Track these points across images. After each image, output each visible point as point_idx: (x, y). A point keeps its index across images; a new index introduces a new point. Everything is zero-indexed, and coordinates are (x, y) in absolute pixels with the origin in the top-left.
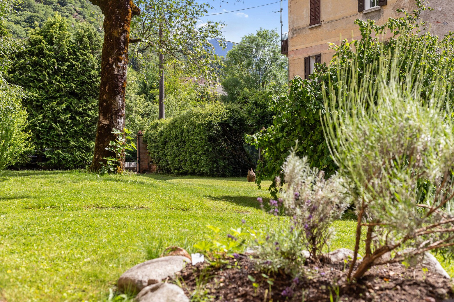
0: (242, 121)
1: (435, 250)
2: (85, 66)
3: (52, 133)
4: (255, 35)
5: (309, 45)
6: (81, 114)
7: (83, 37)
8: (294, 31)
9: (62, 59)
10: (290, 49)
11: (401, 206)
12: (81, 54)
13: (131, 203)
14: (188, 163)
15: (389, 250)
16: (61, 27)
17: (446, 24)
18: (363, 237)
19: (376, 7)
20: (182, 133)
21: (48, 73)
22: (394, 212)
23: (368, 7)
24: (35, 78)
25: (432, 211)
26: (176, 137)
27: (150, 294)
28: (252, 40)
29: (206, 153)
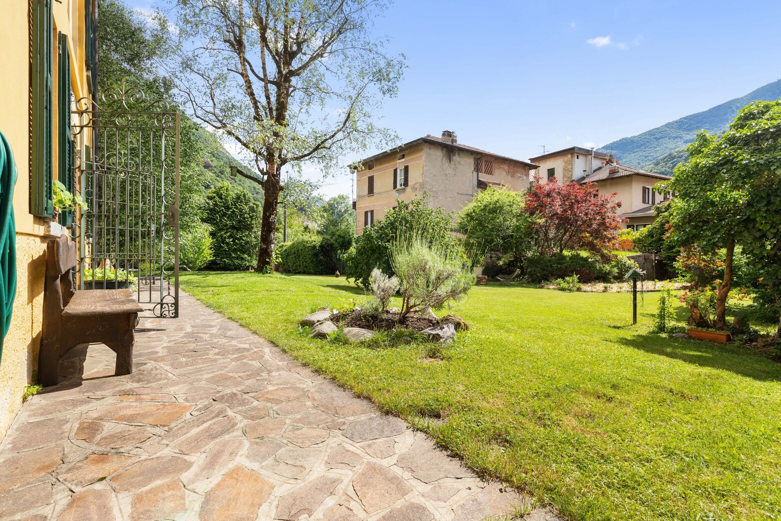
0: (332, 245)
1: (433, 306)
2: (241, 212)
3: (221, 249)
4: (337, 197)
5: (367, 205)
6: (238, 239)
7: (240, 195)
8: (359, 197)
9: (228, 208)
10: (357, 206)
11: (421, 289)
12: (239, 205)
13: (284, 289)
14: (302, 267)
15: (415, 306)
16: (227, 189)
17: (437, 197)
18: (406, 302)
19: (403, 187)
20: (298, 250)
21: (219, 215)
22: (418, 292)
23: (398, 187)
24: (212, 218)
25: (432, 291)
26: (295, 253)
27: (319, 326)
28: (335, 200)
29: (312, 262)
